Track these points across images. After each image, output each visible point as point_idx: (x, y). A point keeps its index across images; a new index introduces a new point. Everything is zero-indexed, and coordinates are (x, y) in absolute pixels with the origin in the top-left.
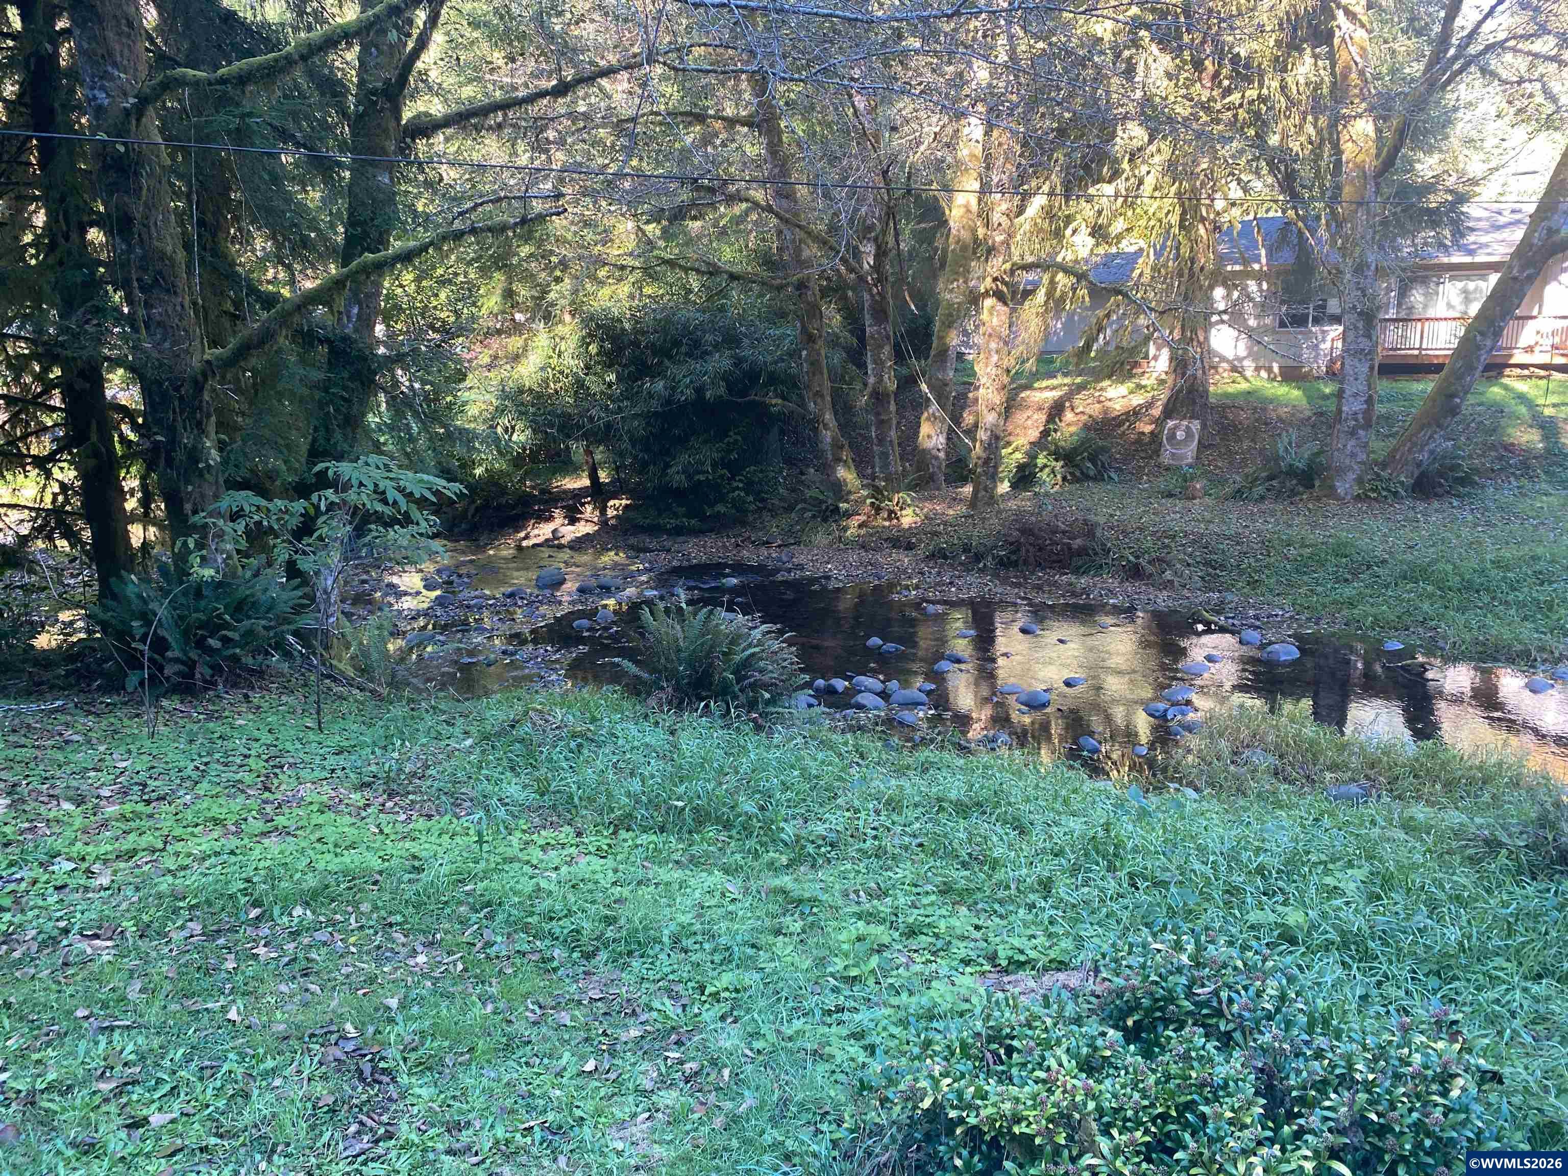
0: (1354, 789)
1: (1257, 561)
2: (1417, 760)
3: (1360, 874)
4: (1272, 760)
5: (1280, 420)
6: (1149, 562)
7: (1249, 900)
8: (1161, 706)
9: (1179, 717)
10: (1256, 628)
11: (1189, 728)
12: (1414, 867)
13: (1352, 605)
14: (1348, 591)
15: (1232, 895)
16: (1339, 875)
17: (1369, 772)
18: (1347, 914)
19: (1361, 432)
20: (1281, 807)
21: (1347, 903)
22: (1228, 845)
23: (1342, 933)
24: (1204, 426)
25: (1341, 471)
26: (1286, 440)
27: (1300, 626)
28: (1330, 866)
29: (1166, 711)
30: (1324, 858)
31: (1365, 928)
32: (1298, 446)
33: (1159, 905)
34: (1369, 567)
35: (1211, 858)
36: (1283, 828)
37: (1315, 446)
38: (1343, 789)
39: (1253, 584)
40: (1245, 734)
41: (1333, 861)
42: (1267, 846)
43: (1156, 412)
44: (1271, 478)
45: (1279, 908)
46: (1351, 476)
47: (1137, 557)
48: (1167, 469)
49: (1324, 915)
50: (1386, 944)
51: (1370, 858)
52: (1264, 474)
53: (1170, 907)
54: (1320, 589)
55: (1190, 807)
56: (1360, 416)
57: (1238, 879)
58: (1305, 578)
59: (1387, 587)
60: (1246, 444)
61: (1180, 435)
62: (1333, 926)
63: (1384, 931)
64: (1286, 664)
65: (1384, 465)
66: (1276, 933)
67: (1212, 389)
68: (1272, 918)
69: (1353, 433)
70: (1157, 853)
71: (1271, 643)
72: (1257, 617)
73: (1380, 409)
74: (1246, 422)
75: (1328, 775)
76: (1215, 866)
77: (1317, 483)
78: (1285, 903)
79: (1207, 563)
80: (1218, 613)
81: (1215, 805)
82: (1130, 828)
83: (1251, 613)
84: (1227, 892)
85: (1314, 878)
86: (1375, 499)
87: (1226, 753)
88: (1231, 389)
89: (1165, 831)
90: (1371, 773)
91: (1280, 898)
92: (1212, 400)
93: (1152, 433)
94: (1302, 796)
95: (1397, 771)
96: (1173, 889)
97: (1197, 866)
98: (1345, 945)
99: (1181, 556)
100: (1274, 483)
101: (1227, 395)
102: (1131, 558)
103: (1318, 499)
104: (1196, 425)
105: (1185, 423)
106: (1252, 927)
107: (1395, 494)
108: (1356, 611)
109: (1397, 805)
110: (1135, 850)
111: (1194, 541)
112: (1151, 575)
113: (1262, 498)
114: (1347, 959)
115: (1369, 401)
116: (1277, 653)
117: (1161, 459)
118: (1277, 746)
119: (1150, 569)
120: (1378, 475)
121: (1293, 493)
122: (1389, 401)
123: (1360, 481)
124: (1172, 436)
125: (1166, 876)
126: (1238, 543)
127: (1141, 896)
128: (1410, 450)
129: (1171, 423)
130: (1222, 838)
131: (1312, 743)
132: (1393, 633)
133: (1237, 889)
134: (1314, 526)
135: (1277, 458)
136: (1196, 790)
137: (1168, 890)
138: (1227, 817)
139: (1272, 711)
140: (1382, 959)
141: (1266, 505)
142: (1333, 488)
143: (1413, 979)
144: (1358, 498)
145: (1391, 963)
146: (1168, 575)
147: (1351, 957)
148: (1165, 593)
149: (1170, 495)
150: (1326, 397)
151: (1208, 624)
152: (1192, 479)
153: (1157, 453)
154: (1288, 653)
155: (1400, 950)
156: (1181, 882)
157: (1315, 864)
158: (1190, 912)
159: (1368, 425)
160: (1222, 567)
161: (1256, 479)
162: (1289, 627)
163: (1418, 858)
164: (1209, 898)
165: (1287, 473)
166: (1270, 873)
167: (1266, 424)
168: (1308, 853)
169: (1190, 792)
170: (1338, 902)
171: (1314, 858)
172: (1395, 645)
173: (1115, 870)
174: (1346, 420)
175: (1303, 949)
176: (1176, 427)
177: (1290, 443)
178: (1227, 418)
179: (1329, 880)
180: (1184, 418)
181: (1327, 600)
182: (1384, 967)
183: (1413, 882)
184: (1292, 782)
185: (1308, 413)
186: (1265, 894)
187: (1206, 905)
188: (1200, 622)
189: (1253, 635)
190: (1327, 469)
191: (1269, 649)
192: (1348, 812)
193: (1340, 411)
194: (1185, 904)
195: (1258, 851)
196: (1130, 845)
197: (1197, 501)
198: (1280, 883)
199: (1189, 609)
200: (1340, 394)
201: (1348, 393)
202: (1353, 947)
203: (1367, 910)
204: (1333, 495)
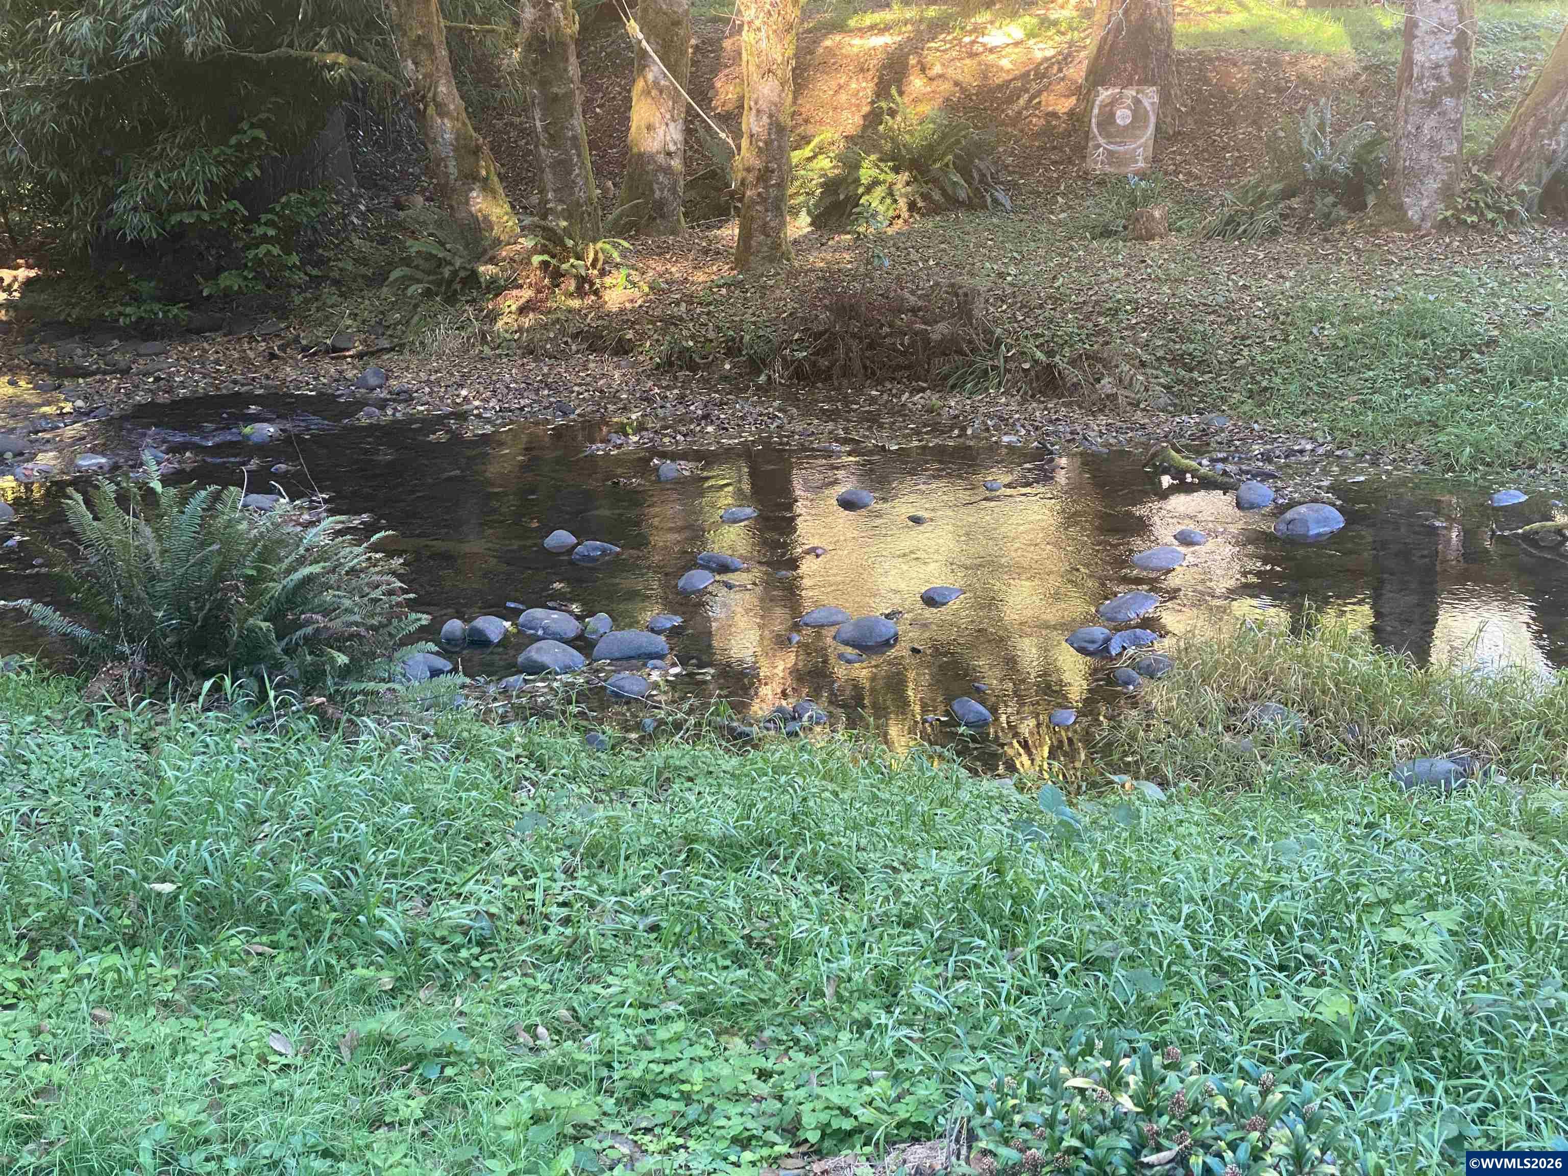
0: (1442, 763)
1: (1266, 350)
2: (1550, 704)
3: (1447, 919)
4: (1298, 720)
5: (1304, 81)
6: (1073, 362)
7: (1253, 982)
8: (1099, 632)
9: (1131, 651)
10: (1266, 476)
11: (1150, 672)
12: (1539, 898)
13: (1435, 426)
14: (1428, 401)
15: (1224, 974)
16: (1411, 924)
17: (1467, 731)
18: (1426, 992)
19: (1449, 102)
20: (1314, 806)
21: (1428, 973)
22: (1213, 883)
23: (1418, 1029)
24: (1165, 99)
25: (1414, 176)
26: (1314, 121)
27: (1344, 470)
28: (1397, 909)
29: (1107, 640)
30: (1384, 894)
31: (1458, 1017)
32: (1338, 132)
33: (1093, 1003)
34: (1465, 354)
35: (1186, 909)
36: (1312, 844)
37: (1366, 130)
38: (1423, 765)
39: (1261, 395)
40: (1247, 675)
41: (1401, 898)
42: (1284, 879)
43: (1077, 72)
44: (1287, 194)
45: (1307, 992)
46: (1432, 185)
47: (1050, 354)
48: (1101, 183)
49: (1384, 999)
50: (1490, 1041)
51: (1465, 889)
52: (1276, 187)
53: (1114, 1006)
54: (1378, 399)
55: (1148, 817)
56: (1445, 71)
57: (1232, 944)
58: (1352, 380)
59: (1496, 389)
60: (1242, 131)
61: (1123, 116)
62: (1403, 1017)
63: (1489, 1019)
64: (1319, 542)
65: (1489, 163)
66: (1301, 1039)
67: (1179, 26)
68: (1294, 1010)
69: (1432, 103)
70: (1089, 906)
71: (1292, 504)
72: (1267, 457)
73: (1480, 56)
74: (1242, 89)
75: (1396, 742)
76: (1192, 923)
77: (1371, 200)
78: (1316, 983)
79: (1177, 360)
80: (1199, 452)
81: (1197, 811)
82: (1040, 862)
83: (1257, 449)
84: (1216, 969)
85: (1368, 932)
86: (1473, 226)
87: (1216, 714)
88: (1217, 24)
89: (1104, 865)
90: (1472, 733)
91: (1309, 973)
92: (1179, 47)
93: (1071, 113)
94: (1352, 783)
95: (1520, 726)
96: (1119, 972)
97: (1159, 925)
98: (1423, 1050)
99: (1130, 348)
100: (1295, 203)
101: (1207, 37)
102: (1039, 355)
103: (1374, 231)
104: (1150, 97)
105: (1131, 92)
106: (1261, 1031)
107: (1511, 215)
108: (1442, 438)
109: (1515, 790)
110: (1051, 905)
111: (1151, 321)
112: (1076, 385)
113: (1274, 232)
114: (1427, 1076)
115: (1461, 42)
116: (1304, 522)
117: (1089, 164)
118: (1306, 694)
119: (1074, 375)
120: (1479, 181)
121: (1328, 222)
122: (1497, 41)
123: (1447, 193)
124: (1108, 119)
125: (1103, 949)
126: (1230, 320)
127: (1061, 988)
128: (1534, 134)
129: (1104, 94)
130: (1205, 871)
131: (1369, 684)
132: (1508, 474)
133: (1229, 961)
134: (1367, 281)
135: (1301, 155)
136: (1163, 784)
137: (1109, 973)
138: (1219, 830)
139: (1295, 631)
140: (1486, 1069)
141: (1282, 245)
142: (1400, 208)
143: (1539, 1100)
144: (1444, 226)
145: (1501, 1074)
146: (1107, 385)
147: (1434, 1071)
148: (1102, 420)
149: (1106, 233)
150: (1383, 36)
151: (1179, 473)
152: (1146, 199)
153: (1081, 151)
154: (1326, 521)
155: (1514, 1050)
156: (1132, 958)
157: (1368, 907)
158: (1150, 1011)
159: (1459, 89)
160: (1202, 365)
161: (1262, 197)
162: (1325, 472)
163: (1545, 882)
164: (1182, 983)
165: (1317, 183)
166: (1290, 928)
167: (1279, 90)
168: (1355, 887)
169: (1152, 790)
170: (1409, 973)
171: (1365, 896)
172: (1511, 496)
173: (1015, 945)
174: (1420, 79)
175: (1349, 1064)
176: (1114, 102)
177: (1321, 127)
178: (1207, 82)
179: (1394, 935)
180: (1129, 83)
181: (1391, 419)
182: (1490, 1084)
183: (1540, 926)
184: (1333, 759)
185: (1353, 67)
186: (1282, 968)
187: (1177, 996)
188: (1166, 471)
189: (1261, 491)
190: (1390, 173)
191: (1289, 515)
192: (1431, 807)
193: (1409, 61)
194: (1141, 997)
195: (1269, 889)
196: (1040, 895)
197: (1156, 243)
198: (1310, 947)
199: (1146, 446)
200: (1409, 30)
201: (1423, 27)
202: (1436, 1052)
203: (1460, 983)
204: (1400, 220)
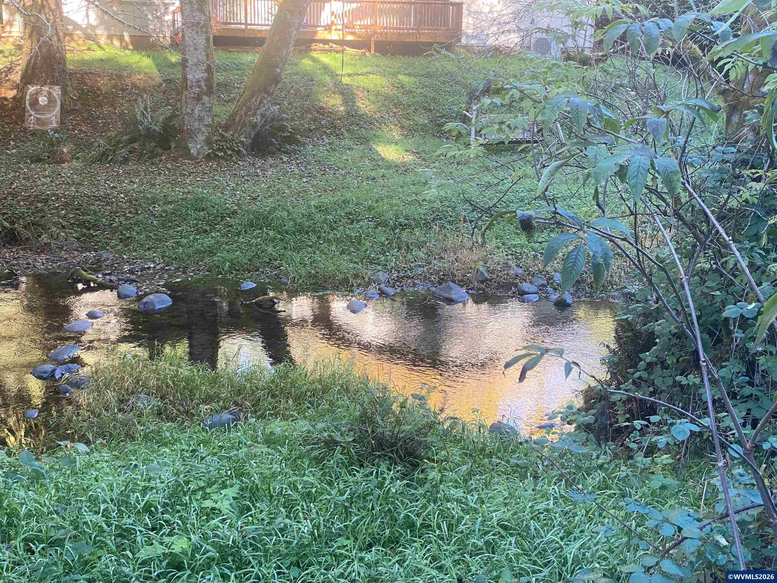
0: (226, 416)
1: (127, 219)
2: (273, 382)
3: (231, 492)
4: (156, 402)
5: (134, 86)
6: (25, 227)
7: (139, 539)
8: (49, 367)
9: (67, 375)
10: (132, 281)
11: (77, 385)
12: (274, 475)
13: (211, 252)
14: (208, 241)
15: (124, 537)
16: (215, 497)
17: (236, 398)
18: (224, 530)
19: (205, 98)
20: (165, 445)
21: (224, 520)
22: (116, 491)
23: (221, 549)
24: (64, 92)
25: (191, 134)
26: (142, 106)
27: (171, 276)
28: (208, 490)
29: (54, 371)
30: (202, 484)
31: (239, 540)
32: (153, 111)
33: (55, 564)
34: (223, 218)
35: (102, 507)
36: (166, 464)
37: (168, 111)
38: (216, 418)
39: (126, 241)
40: (128, 383)
41: (210, 485)
42: (152, 483)
43: (16, 77)
44: (132, 141)
45: (166, 539)
46: (201, 138)
47: (12, 223)
48: (34, 134)
49: (205, 537)
50: (256, 549)
51: (239, 476)
52: (125, 138)
53: (66, 563)
54: (184, 241)
55: (80, 461)
56: (203, 84)
57: (127, 521)
58: (171, 232)
59: (238, 234)
60: (106, 109)
61: (43, 100)
62: (213, 544)
63: (254, 538)
64: (160, 312)
65: (227, 128)
66: (164, 564)
67: (69, 56)
68: (160, 550)
69: (198, 98)
70: (51, 513)
71: (146, 294)
72: (132, 272)
73: (219, 77)
74: (104, 89)
75: (204, 407)
76: (106, 514)
77: (173, 145)
78: (171, 534)
79: (82, 224)
80: (96, 271)
81: (106, 455)
82: (22, 493)
83: (126, 268)
84: (120, 535)
85: (195, 504)
86: (222, 158)
87: (114, 403)
88: (88, 56)
89: (57, 490)
90: (239, 399)
91: (167, 530)
92: (71, 67)
93: (14, 98)
94: (183, 430)
95: (260, 393)
96: (68, 545)
97: (89, 517)
98: (224, 559)
99: (56, 219)
100: (136, 145)
101: (83, 62)
102: (6, 224)
103: (175, 160)
104: (57, 91)
105: (46, 88)
106: (144, 563)
107: (238, 152)
108: (216, 258)
109: (260, 424)
110: (29, 515)
111: (66, 205)
112: (27, 239)
113: (126, 160)
114: (227, 571)
115: (209, 70)
116: (152, 303)
117: (26, 125)
118: (159, 388)
119: (26, 234)
120: (223, 136)
121: (153, 155)
122: (225, 70)
123: (208, 142)
124: (35, 103)
125: (59, 534)
126: (108, 204)
127: (38, 559)
128: (246, 114)
129: (32, 89)
130: (112, 485)
131: (189, 380)
132: (247, 274)
133: (126, 530)
134: (174, 184)
135: (135, 122)
136: (88, 443)
137: (63, 547)
138: (118, 463)
139: (151, 358)
140: (254, 563)
141: (131, 166)
142: (187, 149)
143: (278, 573)
144: (208, 157)
145: (260, 564)
146: (44, 238)
147: (229, 568)
148: (43, 256)
149: (39, 160)
150: (172, 65)
151: (87, 282)
152: (59, 143)
153: (21, 117)
154: (163, 302)
155: (266, 551)
156: (75, 537)
157: (194, 492)
158: (86, 563)
159: (210, 92)
160: (95, 227)
161: (119, 142)
162: (161, 278)
163: (276, 467)
164: (102, 545)
165: (146, 136)
166: (156, 508)
167: (123, 90)
168: (187, 483)
169: (82, 447)
170: (215, 522)
171: (192, 486)
172: (249, 285)
173: (10, 540)
174: (191, 87)
175: (189, 572)
176: (37, 93)
177: (146, 109)
178: (86, 84)
179: (208, 504)
180: (45, 84)
181: (191, 250)
182: (256, 570)
183: (274, 489)
184: (173, 420)
185: (158, 80)
186: (153, 529)
187: (100, 553)
188: (79, 281)
189: (130, 289)
190: (181, 131)
191: (144, 300)
192: (222, 438)
193: (185, 79)
194: (81, 557)
195: (145, 491)
196: (23, 511)
197: (65, 165)
198: (166, 516)
199: (68, 269)
200: (184, 63)
201: (190, 62)
202: (230, 559)
203: (239, 523)
204: (188, 155)
